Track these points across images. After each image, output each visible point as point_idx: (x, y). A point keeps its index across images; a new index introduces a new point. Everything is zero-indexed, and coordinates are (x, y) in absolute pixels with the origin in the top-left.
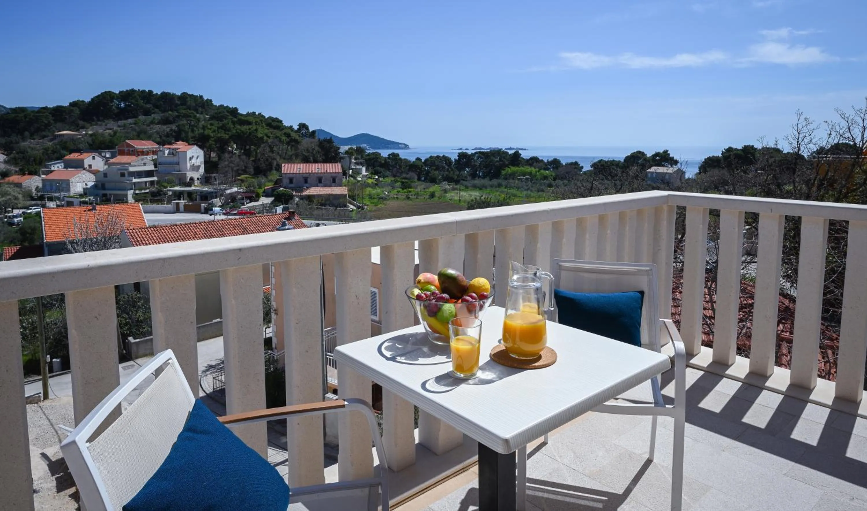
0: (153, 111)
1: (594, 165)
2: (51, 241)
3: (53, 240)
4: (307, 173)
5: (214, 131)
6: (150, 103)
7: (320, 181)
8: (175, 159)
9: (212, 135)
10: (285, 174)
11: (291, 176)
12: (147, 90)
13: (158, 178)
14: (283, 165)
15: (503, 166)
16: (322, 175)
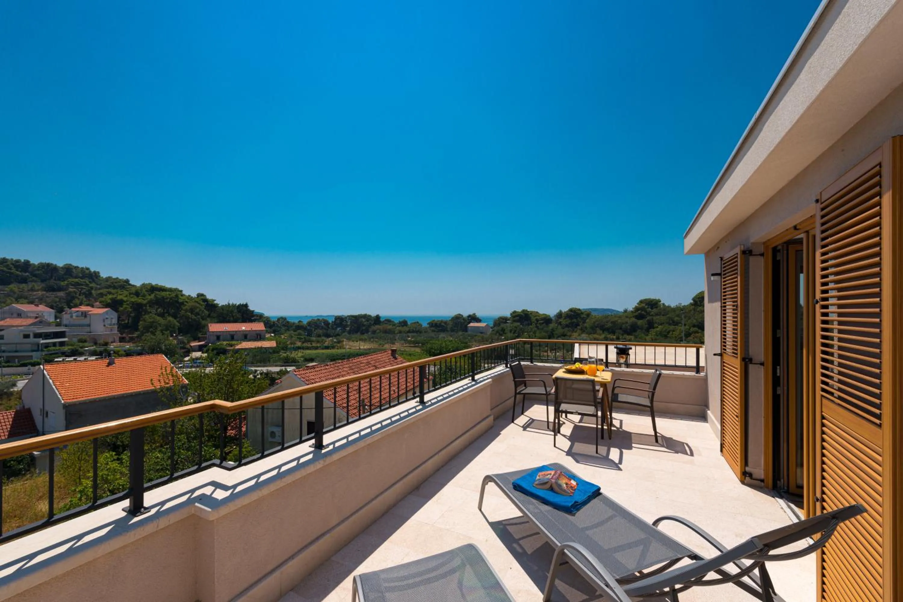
0: (31, 279)
1: (429, 324)
2: (70, 401)
3: (74, 400)
4: (234, 331)
5: (126, 296)
6: (28, 272)
7: (246, 337)
8: (86, 321)
9: (125, 299)
10: (213, 332)
11: (219, 334)
12: (23, 261)
13: (69, 339)
14: (209, 325)
15: (369, 326)
16: (247, 333)
